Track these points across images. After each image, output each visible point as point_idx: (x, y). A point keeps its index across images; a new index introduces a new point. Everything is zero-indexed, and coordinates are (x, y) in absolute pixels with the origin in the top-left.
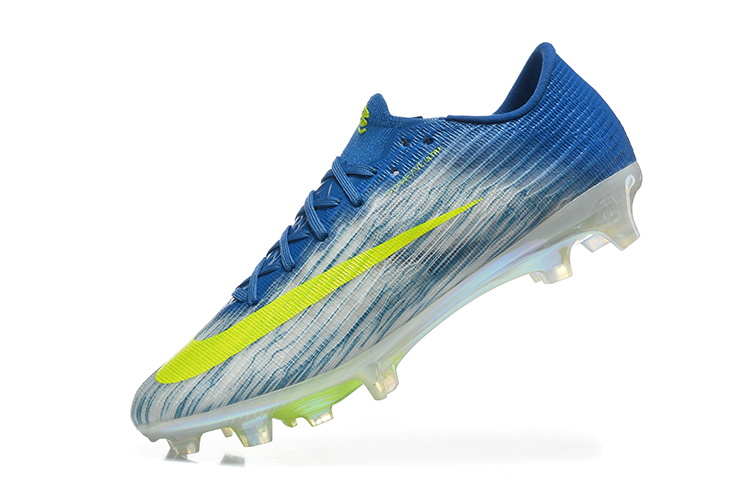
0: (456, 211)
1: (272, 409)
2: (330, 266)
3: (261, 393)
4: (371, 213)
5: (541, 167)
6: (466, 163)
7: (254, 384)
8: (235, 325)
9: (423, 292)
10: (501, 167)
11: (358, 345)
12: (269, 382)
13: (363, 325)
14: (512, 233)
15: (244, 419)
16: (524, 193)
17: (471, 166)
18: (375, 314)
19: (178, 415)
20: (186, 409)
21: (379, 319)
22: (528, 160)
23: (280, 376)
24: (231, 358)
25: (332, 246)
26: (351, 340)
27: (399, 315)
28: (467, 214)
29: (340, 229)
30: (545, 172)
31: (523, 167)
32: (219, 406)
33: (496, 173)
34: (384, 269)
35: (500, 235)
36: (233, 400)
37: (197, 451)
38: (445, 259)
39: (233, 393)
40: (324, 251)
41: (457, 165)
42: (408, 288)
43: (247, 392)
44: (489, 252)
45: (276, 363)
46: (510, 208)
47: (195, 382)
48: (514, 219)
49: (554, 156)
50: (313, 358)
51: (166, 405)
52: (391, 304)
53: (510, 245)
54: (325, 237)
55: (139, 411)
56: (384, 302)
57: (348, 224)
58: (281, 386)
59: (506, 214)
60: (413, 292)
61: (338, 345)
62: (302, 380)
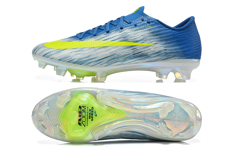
0: (145, 44)
1: (68, 68)
2: (105, 40)
3: (68, 62)
4: (123, 32)
5: (174, 46)
6: (155, 34)
7: (67, 59)
8: (72, 42)
9: (125, 60)
10: (164, 40)
11: (100, 64)
12: (71, 60)
13: (105, 59)
14: (157, 58)
15: (59, 66)
16: (166, 50)
17: (156, 35)
18: (109, 59)
19: (44, 56)
20: (47, 55)
21: (109, 61)
22: (172, 42)
23: (75, 61)
24: (66, 49)
25: (108, 35)
26: (99, 61)
27: (115, 62)
28: (148, 47)
29: (113, 32)
30: (174, 48)
31: (169, 43)
32: (55, 59)
33: (161, 41)
34: (118, 48)
35: (153, 57)
36: (60, 60)
37: (44, 68)
38: (136, 55)
39: (61, 58)
40: (106, 36)
41: (152, 33)
42: (122, 57)
43: (65, 60)
44: (148, 60)
45: (77, 57)
46: (160, 51)
47: (53, 50)
48: (159, 55)
49: (179, 45)
50: (87, 61)
51: (42, 52)
52: (114, 58)
53: (155, 61)
54: (108, 32)
55: (35, 50)
56: (113, 57)
57: (116, 32)
58: (74, 63)
59: (158, 53)
60: (122, 59)
61: (95, 61)
62: (80, 64)
